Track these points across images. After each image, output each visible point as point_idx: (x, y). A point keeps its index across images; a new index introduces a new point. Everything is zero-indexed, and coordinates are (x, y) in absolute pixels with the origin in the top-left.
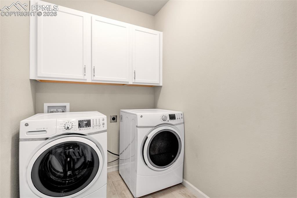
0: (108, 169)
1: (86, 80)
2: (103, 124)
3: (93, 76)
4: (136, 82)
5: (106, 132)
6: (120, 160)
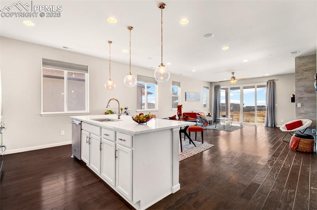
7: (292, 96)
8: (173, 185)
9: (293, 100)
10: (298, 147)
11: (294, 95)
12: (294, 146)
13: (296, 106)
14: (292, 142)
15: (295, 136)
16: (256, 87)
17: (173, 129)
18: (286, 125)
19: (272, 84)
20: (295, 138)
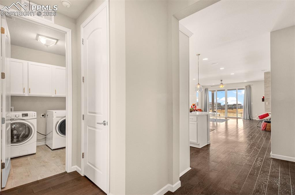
0: (37, 144)
1: (25, 95)
2: (35, 115)
3: (29, 93)
4: (56, 95)
5: (36, 119)
6: (47, 139)
7: (263, 98)
8: (208, 141)
9: (263, 100)
10: (266, 128)
11: (264, 97)
12: (264, 128)
13: (265, 104)
14: (262, 126)
15: (264, 122)
16: (237, 89)
17: (208, 115)
18: (259, 117)
19: (249, 88)
20: (264, 123)
